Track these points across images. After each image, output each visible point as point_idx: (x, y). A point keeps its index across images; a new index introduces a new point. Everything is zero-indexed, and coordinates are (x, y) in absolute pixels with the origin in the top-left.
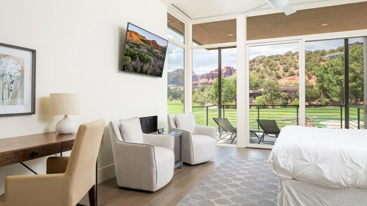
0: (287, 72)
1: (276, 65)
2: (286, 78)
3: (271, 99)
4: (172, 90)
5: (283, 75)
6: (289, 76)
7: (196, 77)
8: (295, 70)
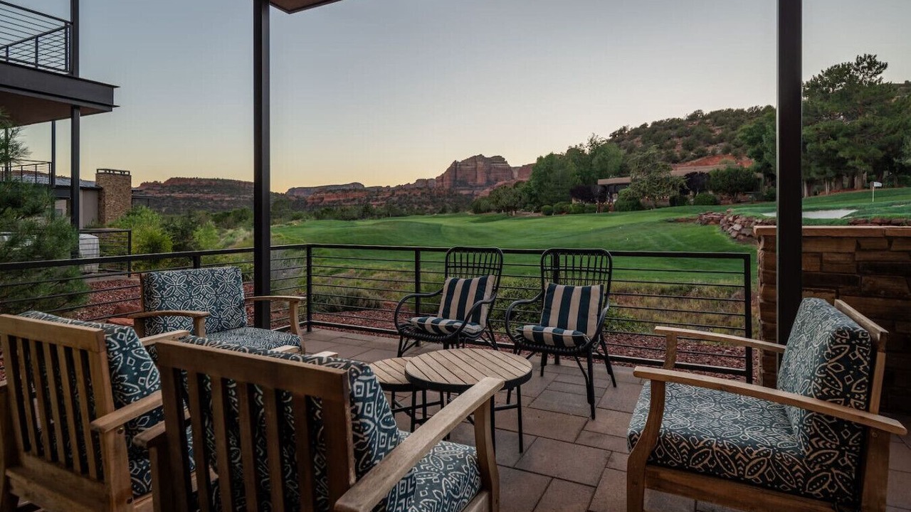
0: (692, 150)
1: (669, 139)
2: (689, 163)
4: (461, 195)
5: (684, 157)
6: (694, 158)
7: (509, 170)
8: (708, 146)
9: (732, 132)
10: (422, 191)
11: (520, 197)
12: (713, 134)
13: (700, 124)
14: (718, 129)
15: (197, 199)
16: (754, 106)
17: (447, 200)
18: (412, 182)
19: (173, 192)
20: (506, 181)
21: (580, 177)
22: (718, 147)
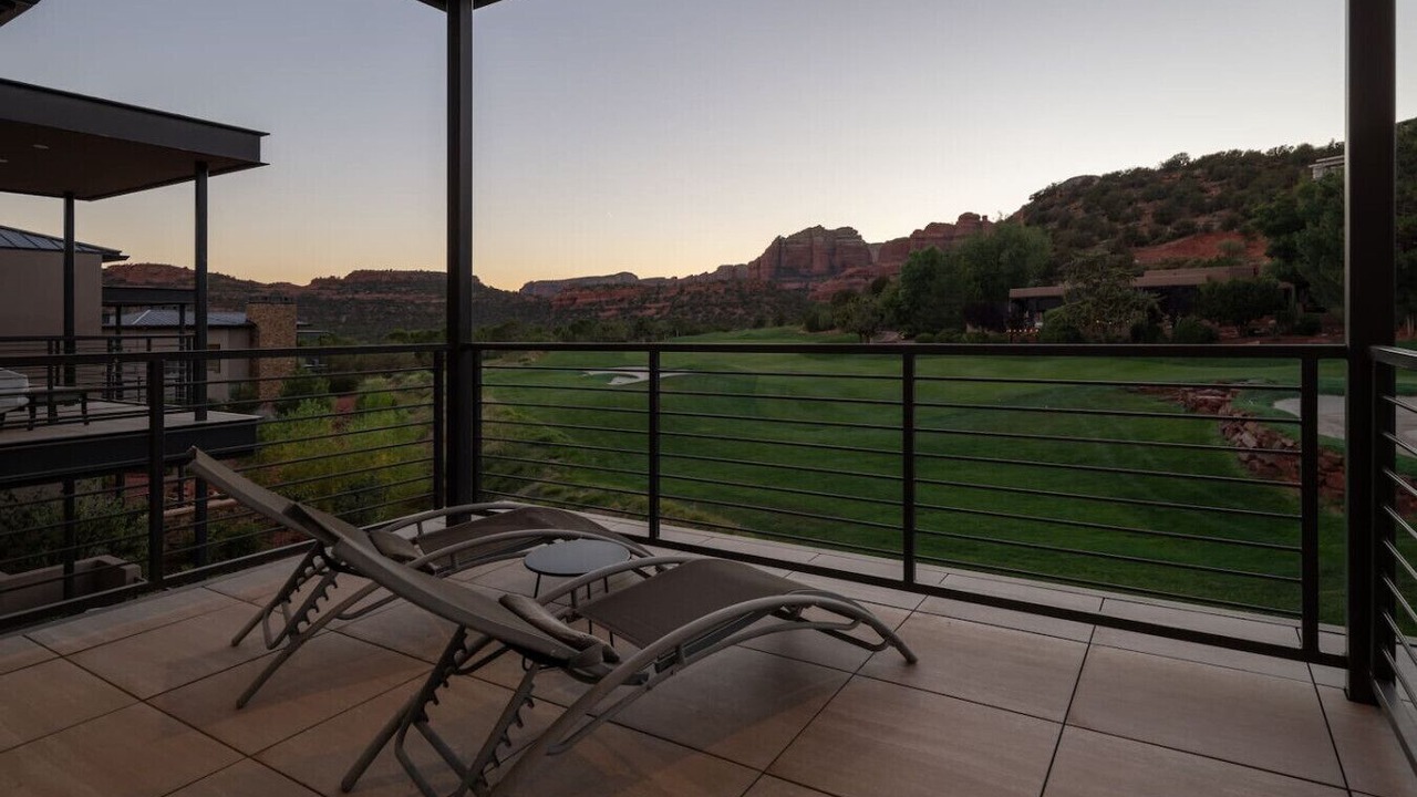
0: (1169, 223)
2: (1165, 245)
4: (788, 291)
5: (1155, 235)
6: (1174, 237)
7: (865, 249)
8: (1197, 216)
9: (1240, 193)
10: (727, 286)
11: (883, 316)
12: (1206, 195)
13: (1182, 178)
14: (1214, 186)
15: (391, 302)
16: (1279, 146)
17: (766, 299)
18: (712, 269)
19: (357, 292)
20: (859, 268)
21: (979, 283)
22: (1216, 219)
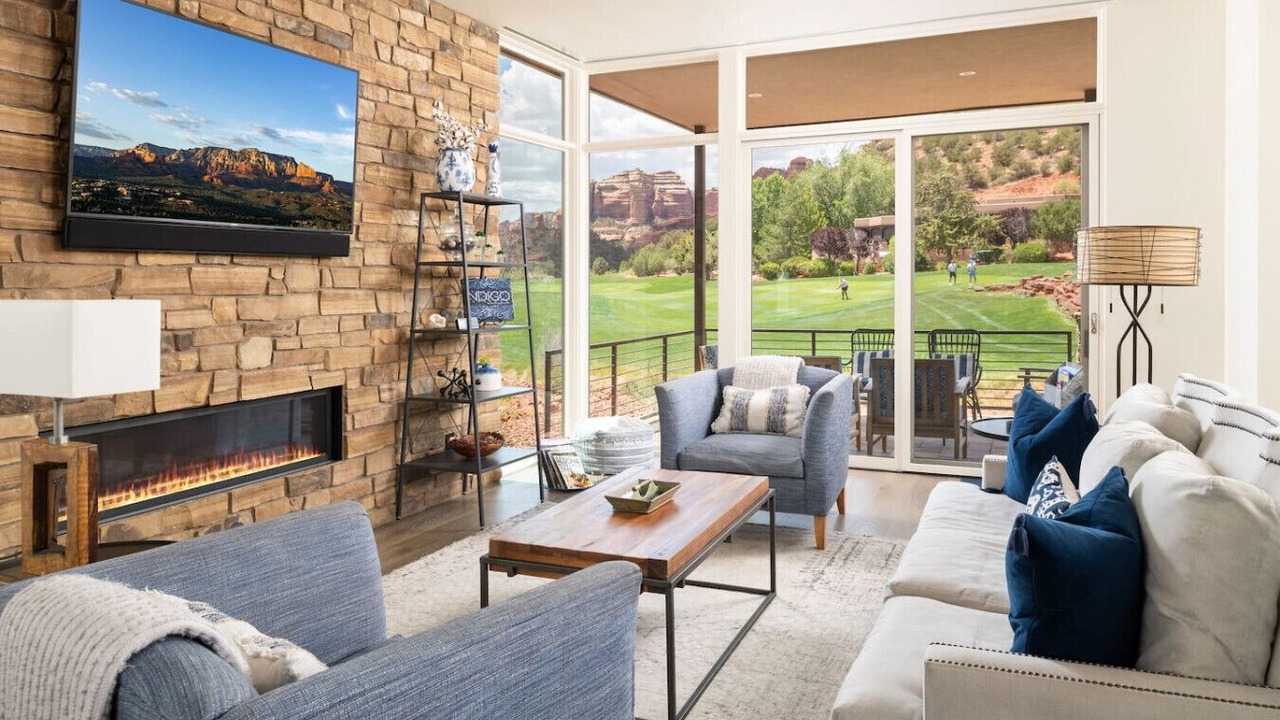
0: (1008, 165)
1: (970, 145)
2: (1002, 188)
3: (943, 238)
5: (994, 177)
6: (1013, 178)
8: (1035, 158)
20: (680, 217)
21: (823, 213)
22: (1052, 160)
